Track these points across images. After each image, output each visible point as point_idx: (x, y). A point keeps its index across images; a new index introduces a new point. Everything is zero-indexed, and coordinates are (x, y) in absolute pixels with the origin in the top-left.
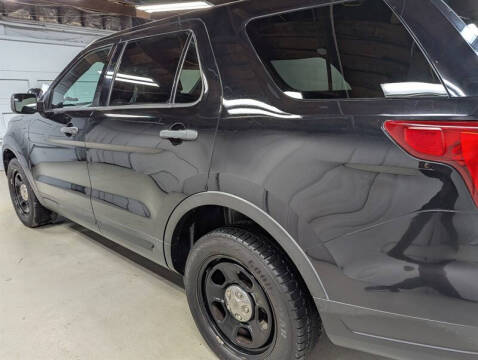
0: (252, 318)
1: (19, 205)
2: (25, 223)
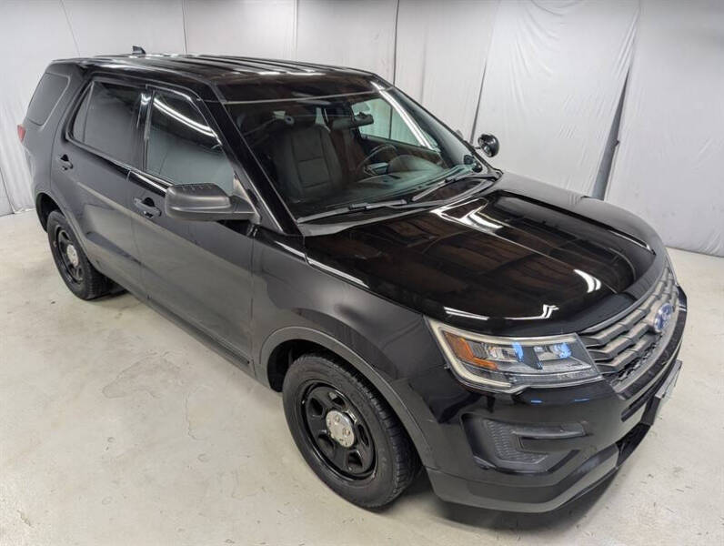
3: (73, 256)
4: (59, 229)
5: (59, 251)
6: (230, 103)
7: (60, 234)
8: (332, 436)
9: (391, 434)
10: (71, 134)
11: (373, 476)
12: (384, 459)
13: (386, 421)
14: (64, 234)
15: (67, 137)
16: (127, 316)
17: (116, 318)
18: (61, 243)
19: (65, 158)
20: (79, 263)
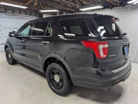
0: (59, 82)
1: (8, 59)
2: (9, 64)
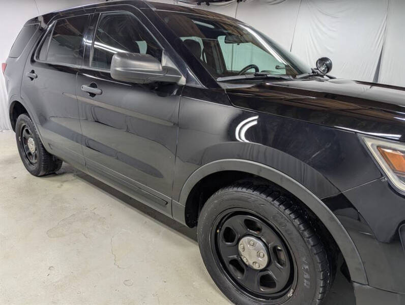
3: (32, 145)
4: (24, 127)
5: (22, 143)
6: (158, 10)
7: (24, 131)
8: (245, 260)
9: (315, 252)
10: (38, 57)
11: (290, 294)
12: (307, 276)
13: (310, 239)
14: (27, 131)
15: (35, 58)
16: (66, 186)
17: (58, 187)
18: (24, 138)
19: (33, 72)
20: (36, 150)
